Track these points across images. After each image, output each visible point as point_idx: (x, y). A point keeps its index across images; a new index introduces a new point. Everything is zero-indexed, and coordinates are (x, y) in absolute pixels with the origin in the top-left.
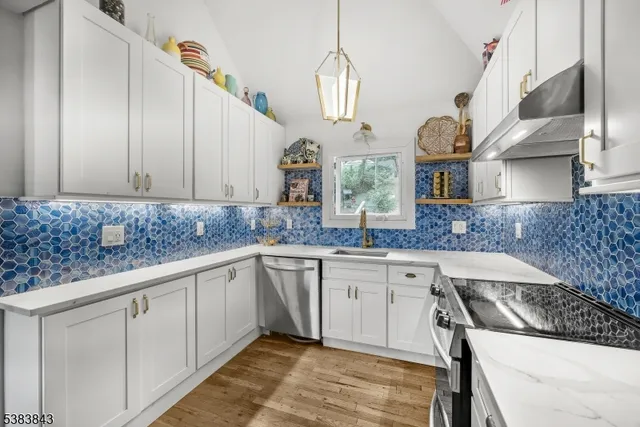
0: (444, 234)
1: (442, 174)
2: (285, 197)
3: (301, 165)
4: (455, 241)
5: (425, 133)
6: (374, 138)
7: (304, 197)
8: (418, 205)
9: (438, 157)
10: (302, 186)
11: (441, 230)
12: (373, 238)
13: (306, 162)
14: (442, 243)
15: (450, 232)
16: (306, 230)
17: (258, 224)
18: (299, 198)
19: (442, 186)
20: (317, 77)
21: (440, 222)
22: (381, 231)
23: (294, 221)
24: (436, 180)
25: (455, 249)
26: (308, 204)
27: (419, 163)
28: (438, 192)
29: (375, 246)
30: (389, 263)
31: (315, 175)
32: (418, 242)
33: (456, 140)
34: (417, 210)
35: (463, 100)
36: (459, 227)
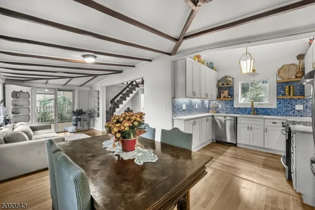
0: (291, 110)
1: (290, 87)
2: (219, 97)
3: (225, 85)
4: (297, 113)
6: (257, 74)
7: (227, 96)
8: (278, 99)
9: (287, 80)
10: (226, 93)
11: (290, 108)
12: (256, 111)
13: (227, 84)
14: (290, 114)
15: (294, 109)
16: (227, 109)
17: (209, 106)
18: (225, 97)
19: (290, 91)
20: (240, 62)
21: (289, 105)
22: (260, 109)
23: (222, 105)
24: (287, 89)
25: (297, 116)
26: (228, 99)
27: (278, 83)
28: (288, 94)
29: (257, 114)
30: (264, 119)
31: (231, 89)
32: (278, 113)
33: (297, 74)
34: (277, 101)
35: (301, 57)
36: (299, 107)
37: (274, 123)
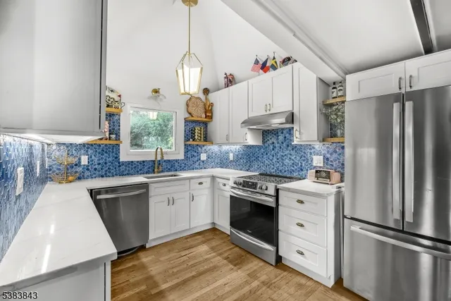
4: (201, 164)
5: (190, 104)
8: (185, 145)
9: (198, 119)
13: (108, 106)
16: (103, 165)
21: (195, 154)
22: (165, 161)
23: (90, 157)
26: (107, 143)
27: (186, 121)
30: (190, 179)
31: (114, 119)
33: (206, 112)
34: (185, 148)
35: (206, 92)
36: (203, 157)
37: (201, 183)
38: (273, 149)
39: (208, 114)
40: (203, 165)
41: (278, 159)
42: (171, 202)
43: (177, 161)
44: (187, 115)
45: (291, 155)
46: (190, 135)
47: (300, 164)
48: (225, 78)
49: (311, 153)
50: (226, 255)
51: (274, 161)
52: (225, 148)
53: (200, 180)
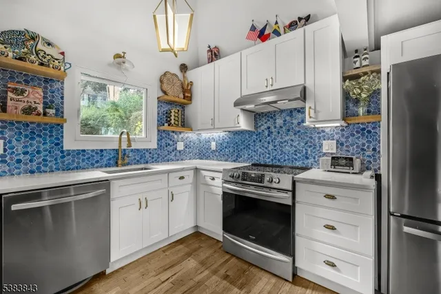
0: (173, 151)
4: (178, 154)
5: (165, 81)
8: (159, 131)
11: (171, 148)
13: (41, 65)
14: (171, 157)
15: (176, 149)
18: (28, 112)
21: (171, 143)
23: (8, 142)
25: (178, 160)
30: (169, 172)
31: (53, 86)
32: (158, 158)
33: (185, 91)
34: (158, 134)
35: (184, 68)
36: (180, 146)
37: (182, 178)
38: (269, 135)
39: (186, 95)
40: (180, 156)
41: (275, 146)
42: (144, 205)
43: (147, 150)
44: (161, 94)
45: (292, 140)
46: (164, 119)
47: (304, 151)
48: (208, 51)
49: (319, 138)
50: (222, 271)
51: (270, 149)
52: (205, 135)
53: (181, 174)
